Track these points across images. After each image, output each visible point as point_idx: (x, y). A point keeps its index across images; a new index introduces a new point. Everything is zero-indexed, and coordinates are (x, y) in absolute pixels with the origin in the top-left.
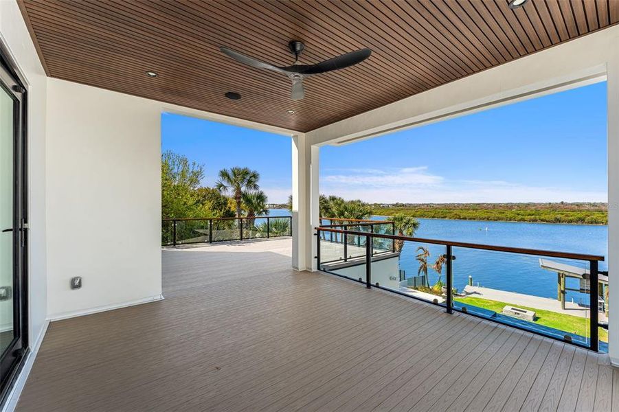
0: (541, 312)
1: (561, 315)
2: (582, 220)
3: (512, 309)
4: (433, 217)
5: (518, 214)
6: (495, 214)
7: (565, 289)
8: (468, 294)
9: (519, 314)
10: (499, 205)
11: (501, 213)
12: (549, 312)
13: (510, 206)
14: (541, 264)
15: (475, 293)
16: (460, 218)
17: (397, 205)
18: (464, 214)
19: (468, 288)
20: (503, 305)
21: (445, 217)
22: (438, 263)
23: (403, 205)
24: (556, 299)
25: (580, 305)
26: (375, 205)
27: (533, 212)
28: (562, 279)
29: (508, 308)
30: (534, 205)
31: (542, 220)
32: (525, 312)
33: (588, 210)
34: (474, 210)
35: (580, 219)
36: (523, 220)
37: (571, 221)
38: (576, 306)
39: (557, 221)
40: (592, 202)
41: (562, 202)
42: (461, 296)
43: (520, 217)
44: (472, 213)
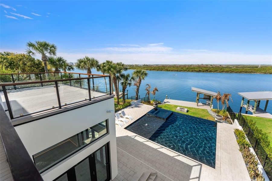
0: (190, 108)
1: (196, 109)
2: (207, 71)
3: (180, 108)
4: (158, 70)
5: (188, 69)
6: (180, 69)
7: (199, 98)
8: (165, 103)
9: (182, 110)
10: (182, 65)
11: (182, 68)
12: (192, 108)
13: (185, 66)
14: (192, 89)
15: (168, 102)
16: (167, 71)
17: (144, 65)
18: (169, 69)
19: (166, 100)
20: (177, 106)
21: (162, 70)
22: (154, 91)
23: (147, 65)
24: (195, 102)
25: (203, 104)
26: (136, 65)
27: (193, 68)
28: (198, 95)
29: (178, 108)
30: (193, 65)
31: (195, 71)
32: (184, 109)
33: (209, 67)
34: (173, 67)
35: (206, 70)
36: (189, 71)
37: (204, 71)
38: (201, 104)
39: (200, 71)
40: (211, 64)
41: (202, 64)
42: (162, 104)
43: (188, 70)
44: (172, 69)
